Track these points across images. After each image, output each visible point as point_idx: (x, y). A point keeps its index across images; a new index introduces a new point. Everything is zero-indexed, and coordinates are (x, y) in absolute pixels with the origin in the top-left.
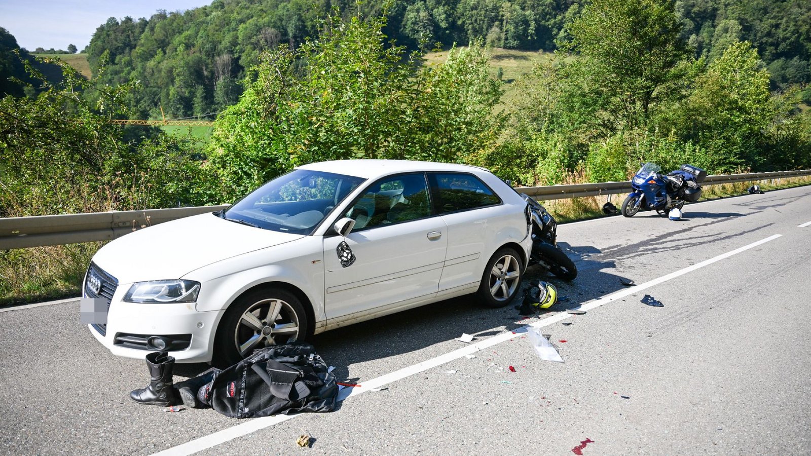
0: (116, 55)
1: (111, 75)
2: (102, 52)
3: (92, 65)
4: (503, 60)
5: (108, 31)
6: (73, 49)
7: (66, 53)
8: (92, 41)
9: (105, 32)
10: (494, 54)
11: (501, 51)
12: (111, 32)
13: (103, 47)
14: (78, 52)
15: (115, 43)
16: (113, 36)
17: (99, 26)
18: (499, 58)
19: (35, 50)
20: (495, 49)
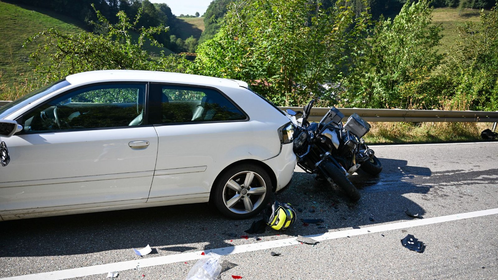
0: (218, 18)
1: (214, 29)
2: (211, 16)
3: (205, 23)
4: (471, 17)
5: (216, 4)
6: (198, 14)
7: (194, 17)
8: (208, 10)
9: (214, 4)
10: (464, 13)
11: (470, 11)
12: (217, 5)
13: (213, 13)
14: (200, 16)
15: (218, 10)
16: (218, 7)
17: (212, 1)
18: (468, 15)
19: (179, 16)
20: (466, 9)
